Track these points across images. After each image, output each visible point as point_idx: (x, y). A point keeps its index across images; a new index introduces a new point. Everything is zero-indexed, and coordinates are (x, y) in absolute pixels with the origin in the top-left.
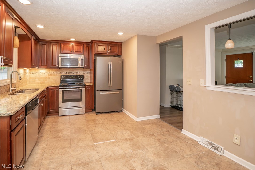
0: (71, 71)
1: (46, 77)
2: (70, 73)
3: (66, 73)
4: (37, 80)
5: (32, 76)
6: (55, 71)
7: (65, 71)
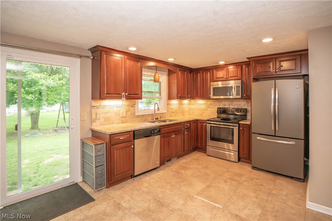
0: (230, 103)
1: (204, 109)
2: (230, 105)
3: (224, 105)
4: (196, 111)
5: (192, 107)
6: (212, 103)
7: (224, 103)
